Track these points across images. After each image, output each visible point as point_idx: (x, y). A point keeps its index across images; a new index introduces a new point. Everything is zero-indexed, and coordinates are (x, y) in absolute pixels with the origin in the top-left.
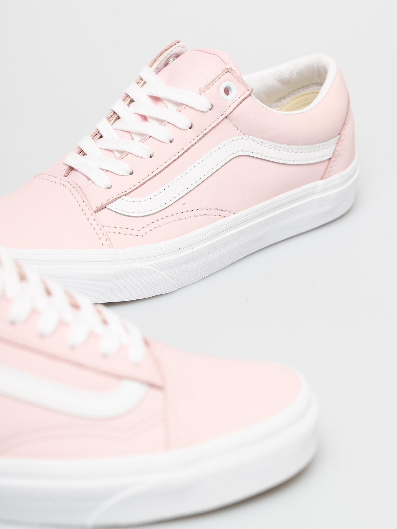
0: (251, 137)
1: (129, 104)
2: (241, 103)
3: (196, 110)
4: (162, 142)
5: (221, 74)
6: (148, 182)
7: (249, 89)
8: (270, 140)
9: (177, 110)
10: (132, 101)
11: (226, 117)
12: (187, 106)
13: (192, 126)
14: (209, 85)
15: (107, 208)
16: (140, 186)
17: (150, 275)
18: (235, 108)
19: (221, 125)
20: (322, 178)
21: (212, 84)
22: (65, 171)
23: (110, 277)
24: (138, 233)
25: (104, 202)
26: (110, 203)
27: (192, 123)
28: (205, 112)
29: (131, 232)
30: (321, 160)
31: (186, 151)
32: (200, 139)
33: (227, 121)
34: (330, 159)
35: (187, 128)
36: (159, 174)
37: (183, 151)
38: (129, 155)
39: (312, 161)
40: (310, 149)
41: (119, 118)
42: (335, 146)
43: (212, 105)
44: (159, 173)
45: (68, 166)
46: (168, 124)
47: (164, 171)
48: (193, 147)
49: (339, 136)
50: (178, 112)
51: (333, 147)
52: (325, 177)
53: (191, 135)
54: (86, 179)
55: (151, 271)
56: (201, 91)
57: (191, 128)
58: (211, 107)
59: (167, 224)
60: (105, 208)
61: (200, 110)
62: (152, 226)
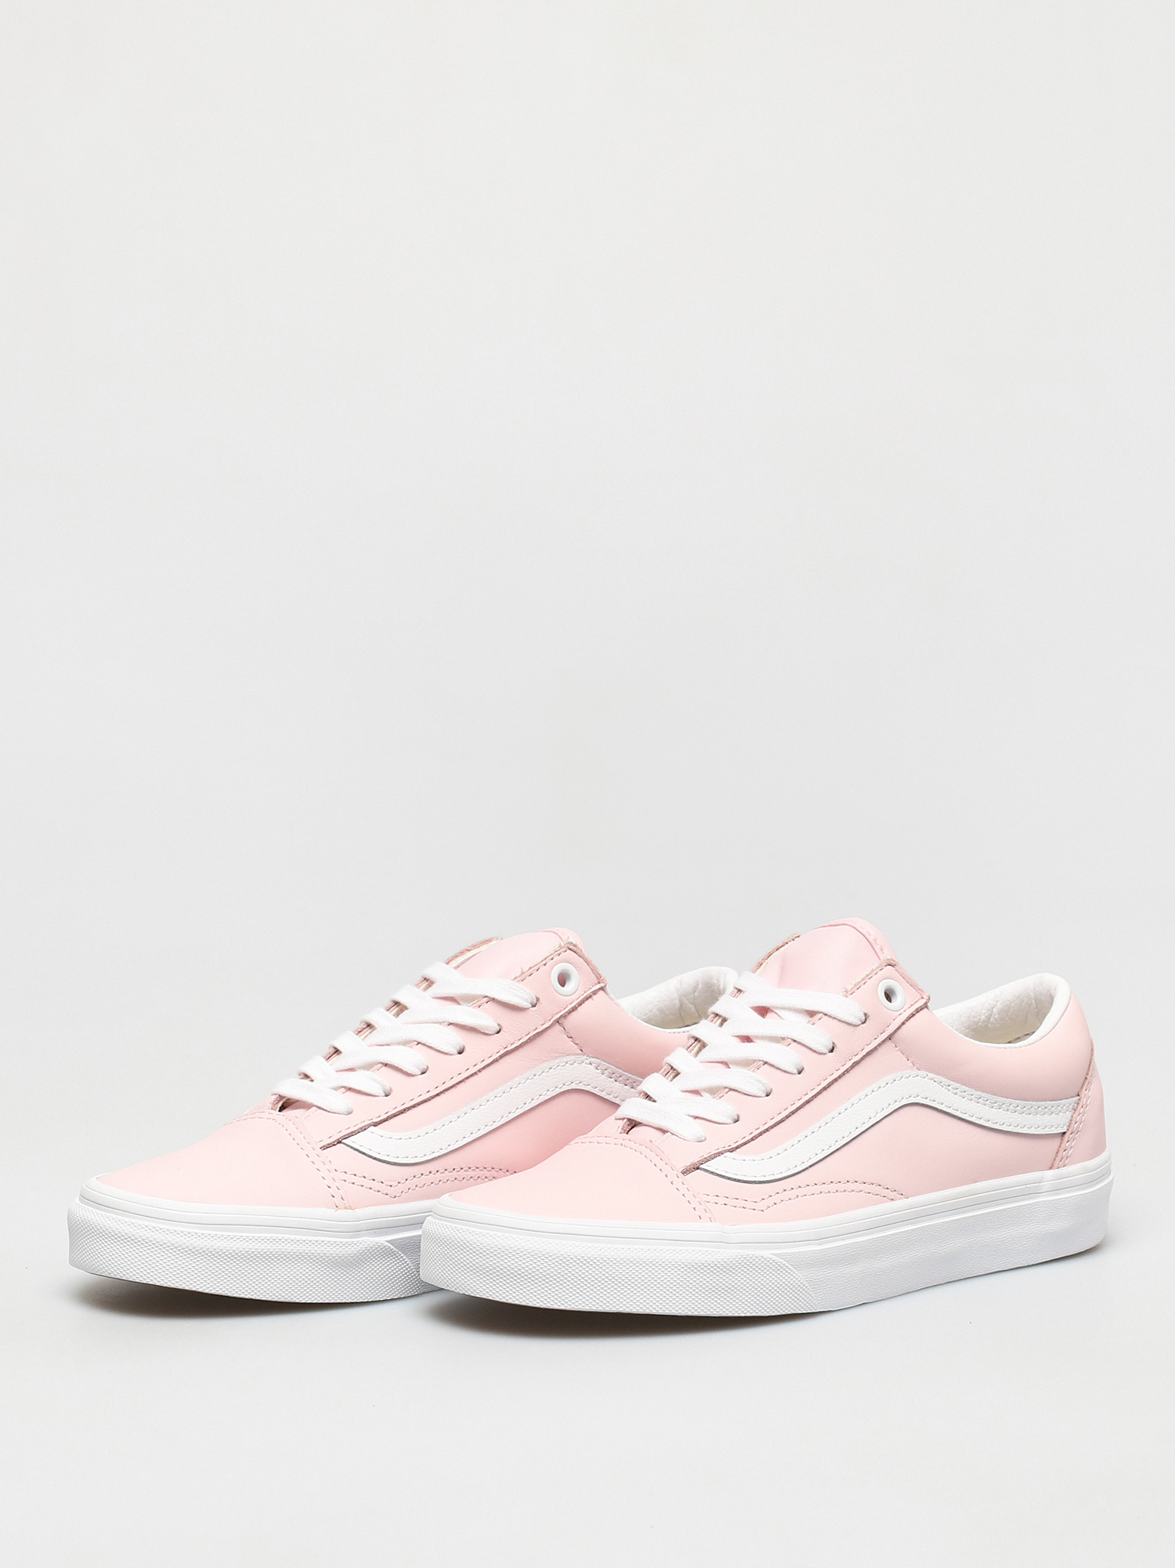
0: (931, 1075)
1: (721, 1025)
2: (913, 1015)
3: (840, 1020)
4: (785, 1072)
5: (878, 967)
6: (764, 1135)
7: (925, 996)
8: (963, 1084)
9: (809, 1022)
10: (724, 1020)
11: (890, 1038)
12: (826, 1015)
13: (833, 1048)
14: (859, 983)
15: (701, 1169)
16: (752, 1139)
17: (779, 1272)
18: (903, 1023)
19: (881, 1050)
20: (1051, 1168)
21: (863, 982)
22: (621, 1127)
23: (715, 1267)
24: (754, 1206)
25: (696, 1159)
26: (707, 1160)
27: (834, 1043)
28: (855, 1026)
29: (744, 1203)
30: (1047, 1131)
31: (825, 1089)
32: (847, 1071)
33: (890, 1044)
34: (1064, 1133)
35: (826, 1051)
36: (783, 1123)
37: (821, 1087)
38: (731, 1092)
39: (1033, 1131)
40: (1028, 1109)
41: (704, 1045)
42: (1071, 1113)
43: (865, 1014)
44: (782, 1121)
45: (625, 1120)
46: (795, 1043)
47: (790, 1118)
48: (836, 1084)
49: (1078, 1098)
50: (809, 1025)
51: (1069, 1114)
52: (1056, 1165)
53: (832, 1065)
54: (659, 1133)
55: (779, 1265)
56: (848, 993)
57: (832, 1051)
58: (864, 1018)
59: (800, 1197)
60: (698, 1168)
61: (846, 1021)
62: (776, 1199)
